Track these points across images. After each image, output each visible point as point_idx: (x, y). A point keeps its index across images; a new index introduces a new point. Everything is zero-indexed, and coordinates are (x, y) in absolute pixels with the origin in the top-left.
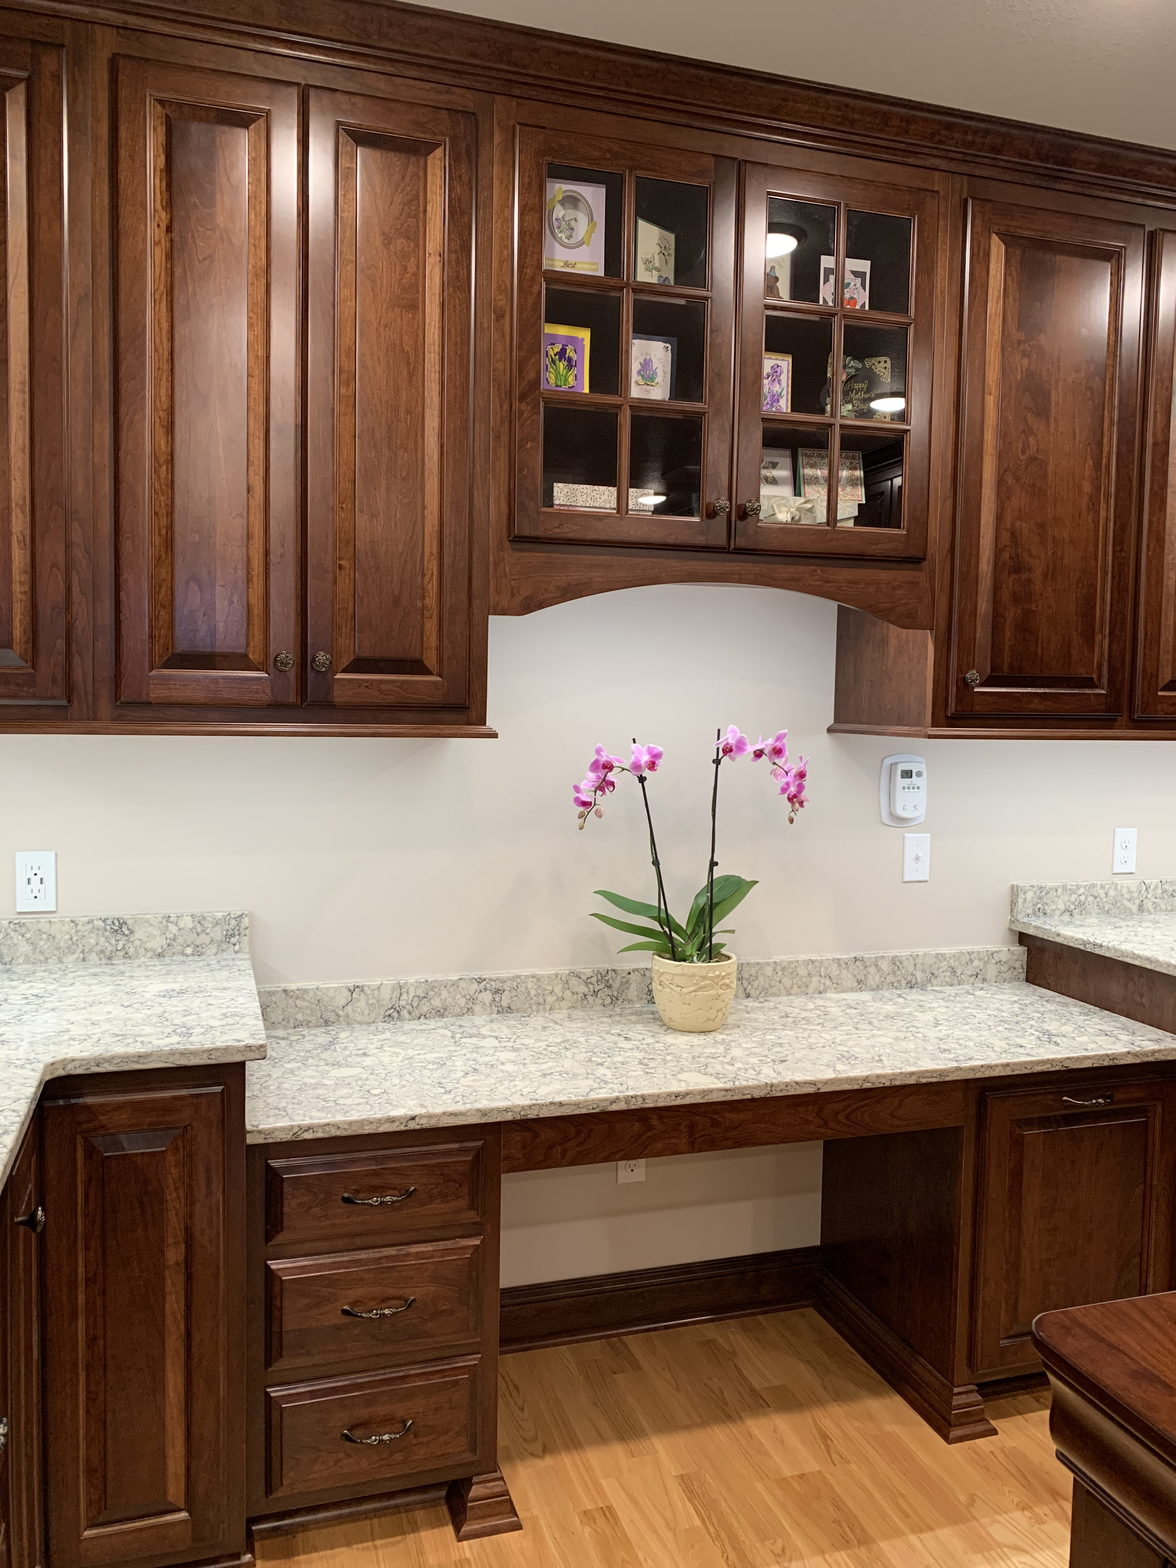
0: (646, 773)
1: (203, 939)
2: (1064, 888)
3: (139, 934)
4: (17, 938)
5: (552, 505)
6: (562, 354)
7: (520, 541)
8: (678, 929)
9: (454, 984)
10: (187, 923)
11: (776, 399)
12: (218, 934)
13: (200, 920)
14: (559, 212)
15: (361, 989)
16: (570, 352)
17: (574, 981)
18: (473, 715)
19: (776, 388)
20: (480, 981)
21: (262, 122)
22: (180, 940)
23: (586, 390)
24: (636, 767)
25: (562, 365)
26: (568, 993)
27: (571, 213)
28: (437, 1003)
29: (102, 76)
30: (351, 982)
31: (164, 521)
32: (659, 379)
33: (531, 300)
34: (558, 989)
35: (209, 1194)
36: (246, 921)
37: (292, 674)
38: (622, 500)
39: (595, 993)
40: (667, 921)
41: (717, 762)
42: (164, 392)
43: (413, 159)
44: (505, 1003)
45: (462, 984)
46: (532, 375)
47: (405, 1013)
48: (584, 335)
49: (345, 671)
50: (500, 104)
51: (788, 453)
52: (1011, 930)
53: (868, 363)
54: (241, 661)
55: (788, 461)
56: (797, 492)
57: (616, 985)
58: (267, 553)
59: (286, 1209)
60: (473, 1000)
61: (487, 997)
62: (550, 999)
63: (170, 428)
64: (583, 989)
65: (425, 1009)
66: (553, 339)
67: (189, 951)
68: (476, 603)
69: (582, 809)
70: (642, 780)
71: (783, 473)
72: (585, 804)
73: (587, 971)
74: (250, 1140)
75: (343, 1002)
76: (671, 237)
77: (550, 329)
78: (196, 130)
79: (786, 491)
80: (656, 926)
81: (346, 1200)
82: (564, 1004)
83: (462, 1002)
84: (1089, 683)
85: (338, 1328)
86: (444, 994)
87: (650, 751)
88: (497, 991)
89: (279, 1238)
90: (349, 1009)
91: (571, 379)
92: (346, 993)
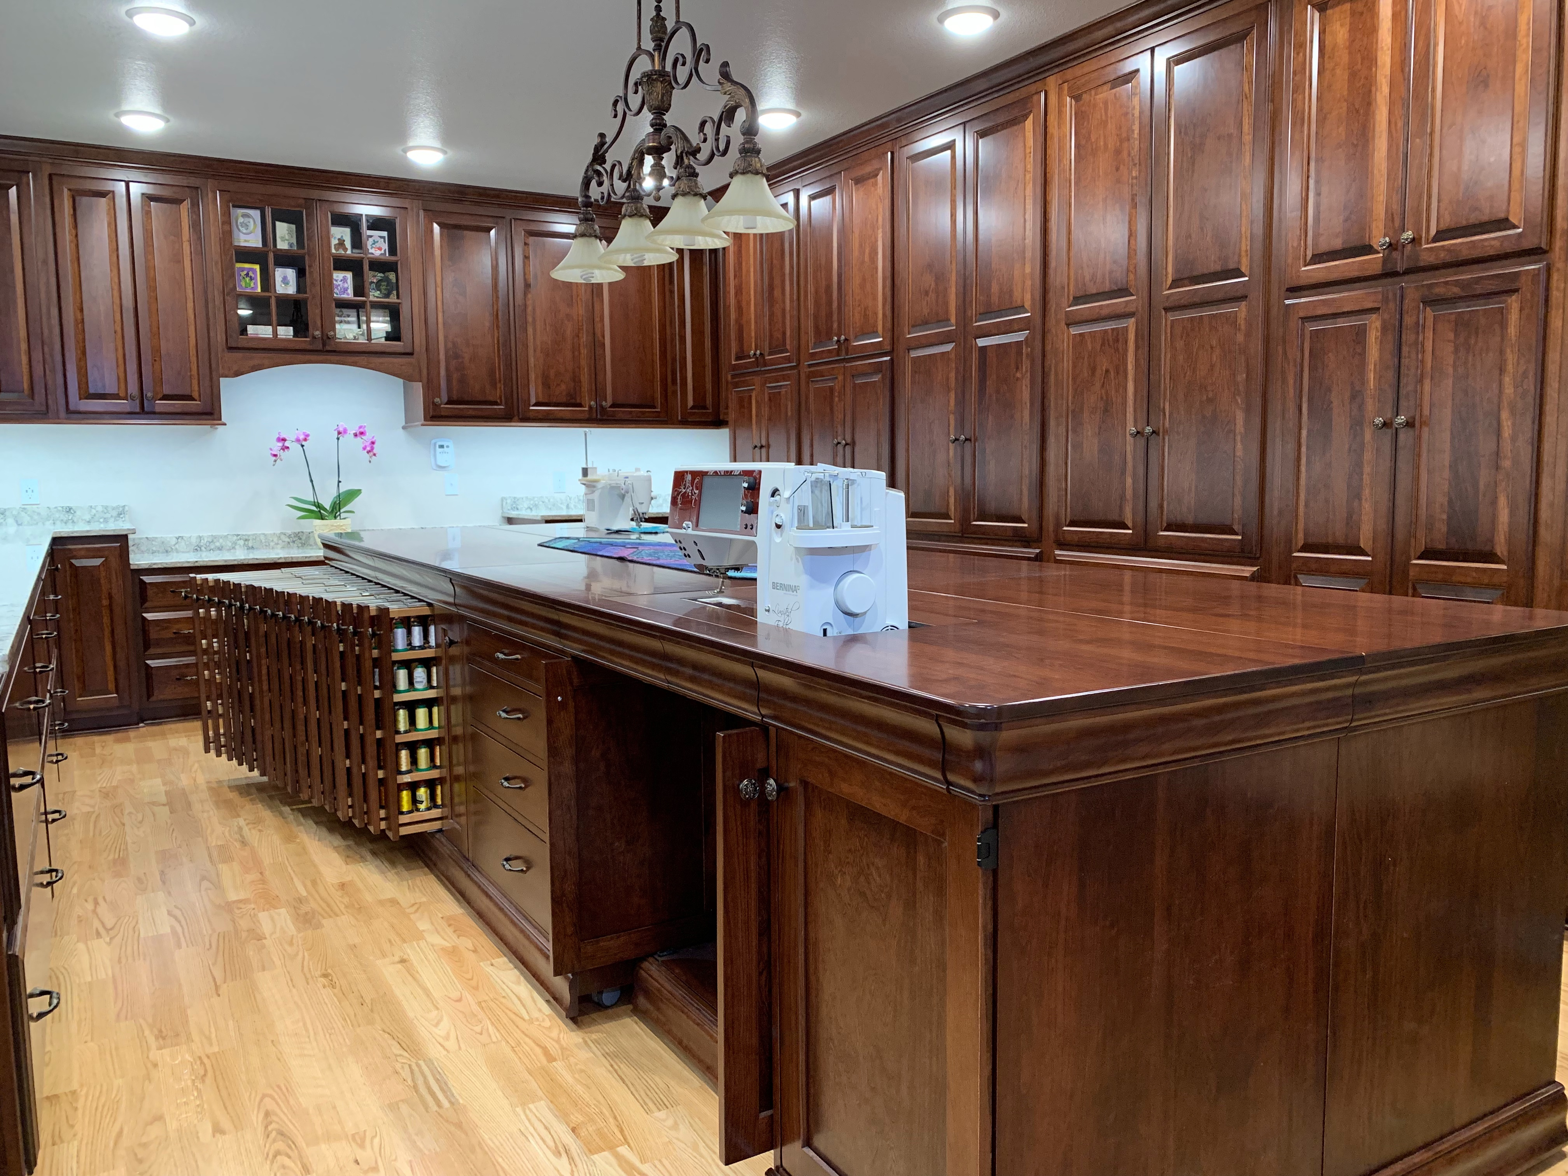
0: (304, 443)
1: (108, 515)
2: (527, 498)
3: (78, 513)
4: (23, 514)
5: (247, 335)
6: (247, 275)
7: (231, 349)
8: (325, 510)
9: (226, 536)
10: (100, 509)
11: (346, 290)
12: (115, 513)
13: (106, 507)
14: (241, 220)
15: (182, 537)
16: (251, 274)
17: (283, 537)
18: (216, 417)
19: (346, 285)
20: (238, 535)
21: (110, 195)
22: (97, 516)
23: (259, 290)
24: (298, 440)
25: (248, 279)
26: (280, 542)
27: (247, 220)
28: (218, 544)
29: (46, 182)
30: (177, 536)
31: (81, 344)
32: (291, 283)
33: (228, 258)
34: (275, 540)
35: (117, 581)
36: (127, 508)
37: (138, 401)
38: (275, 332)
39: (294, 542)
40: (318, 506)
41: (338, 439)
42: (78, 297)
43: (174, 206)
44: (250, 545)
45: (229, 537)
46: (231, 286)
47: (203, 548)
48: (257, 267)
49: (160, 400)
50: (210, 182)
51: (355, 310)
52: (504, 517)
53: (387, 274)
54: (116, 396)
55: (355, 314)
56: (359, 327)
57: (304, 538)
58: (124, 355)
59: (148, 594)
60: (235, 544)
61: (241, 542)
62: (272, 544)
63: (82, 310)
64: (287, 540)
65: (212, 547)
66: (243, 269)
67: (102, 520)
68: (214, 373)
69: (274, 458)
70: (303, 446)
71: (354, 319)
72: (275, 455)
73: (289, 532)
74: (132, 567)
75: (173, 543)
76: (293, 227)
77: (238, 265)
78: (84, 200)
79: (355, 326)
80: (314, 508)
81: (172, 592)
82: (279, 546)
83: (230, 544)
84: (496, 403)
85: (172, 638)
86: (221, 540)
87: (304, 433)
88: (246, 540)
89: (146, 605)
90: (177, 546)
91: (252, 285)
92: (175, 539)
